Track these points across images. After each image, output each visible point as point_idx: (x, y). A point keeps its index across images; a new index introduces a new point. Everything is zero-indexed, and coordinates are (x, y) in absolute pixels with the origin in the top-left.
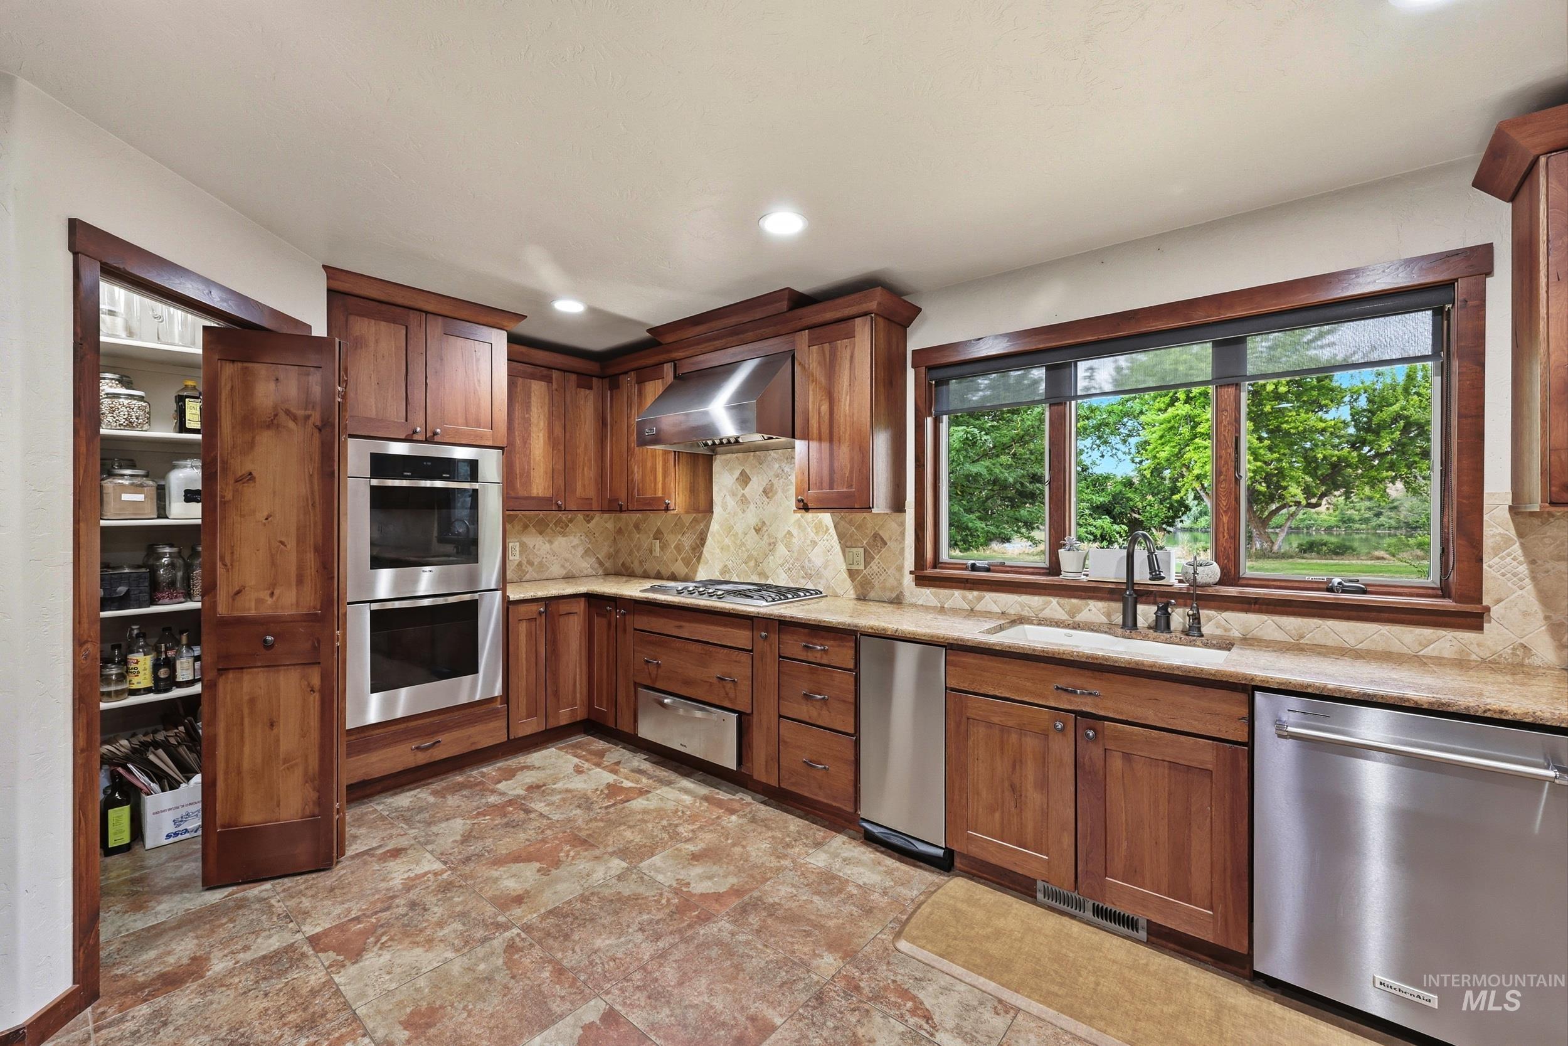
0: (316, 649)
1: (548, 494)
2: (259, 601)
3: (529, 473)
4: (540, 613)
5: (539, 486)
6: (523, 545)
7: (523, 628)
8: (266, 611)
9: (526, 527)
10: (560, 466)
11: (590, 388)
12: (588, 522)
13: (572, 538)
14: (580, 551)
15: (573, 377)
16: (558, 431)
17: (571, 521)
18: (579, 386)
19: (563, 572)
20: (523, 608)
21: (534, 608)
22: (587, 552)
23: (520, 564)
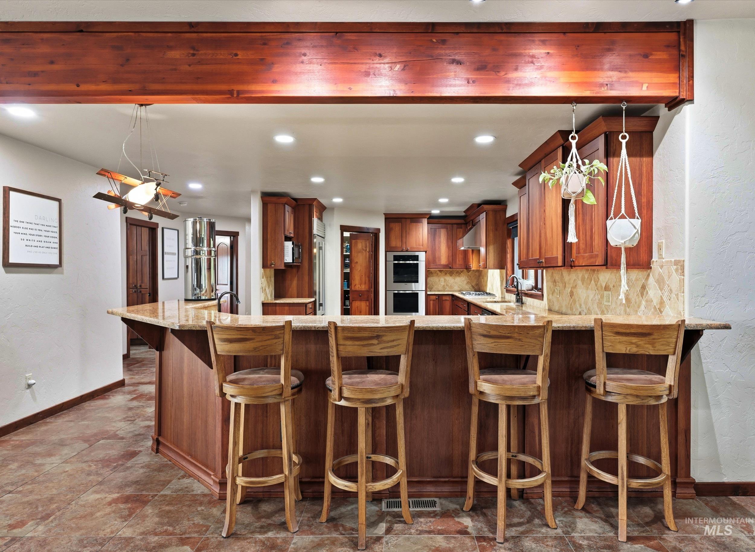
0: (368, 297)
1: (447, 264)
2: (359, 287)
3: (440, 257)
4: (437, 299)
5: (444, 260)
6: (445, 279)
7: (432, 302)
8: (360, 289)
9: (446, 274)
10: (451, 254)
11: (461, 228)
12: (468, 272)
13: (462, 278)
14: (465, 282)
15: (455, 225)
16: (450, 243)
17: (462, 272)
18: (457, 228)
19: (459, 289)
20: (431, 297)
21: (435, 297)
22: (468, 283)
23: (444, 286)
